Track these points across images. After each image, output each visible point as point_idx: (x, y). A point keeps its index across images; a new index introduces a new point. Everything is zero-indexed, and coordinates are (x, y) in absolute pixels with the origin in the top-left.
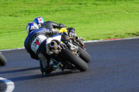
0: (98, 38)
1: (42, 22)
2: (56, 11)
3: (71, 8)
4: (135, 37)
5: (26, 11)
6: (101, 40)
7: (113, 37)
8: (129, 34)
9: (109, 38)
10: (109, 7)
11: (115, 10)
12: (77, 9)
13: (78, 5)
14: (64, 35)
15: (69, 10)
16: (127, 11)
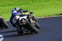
0: (41, 16)
1: (18, 9)
2: (22, 4)
3: (29, 3)
4: (58, 16)
5: (9, 4)
6: (42, 17)
7: (47, 16)
8: (55, 14)
9: (46, 16)
10: (46, 2)
11: (48, 4)
12: (31, 3)
13: (32, 2)
14: (28, 16)
15: (28, 4)
16: (54, 4)
